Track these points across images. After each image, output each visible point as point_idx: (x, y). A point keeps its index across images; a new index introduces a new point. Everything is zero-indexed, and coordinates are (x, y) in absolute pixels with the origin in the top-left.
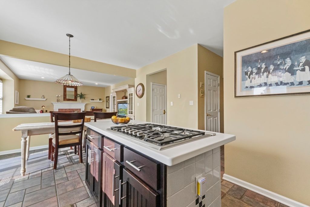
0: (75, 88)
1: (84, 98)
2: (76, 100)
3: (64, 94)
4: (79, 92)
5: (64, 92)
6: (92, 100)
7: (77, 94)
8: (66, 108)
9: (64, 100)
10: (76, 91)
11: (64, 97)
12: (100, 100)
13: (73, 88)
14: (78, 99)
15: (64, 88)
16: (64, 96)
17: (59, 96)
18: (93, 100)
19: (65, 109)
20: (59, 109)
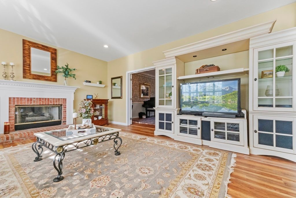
0: (52, 53)
1: (74, 77)
2: (53, 77)
3: (24, 61)
4: (61, 64)
5: (24, 57)
6: (87, 81)
7: (56, 66)
8: (29, 97)
9: (24, 77)
10: (54, 59)
11: (24, 70)
12: (101, 83)
13: (48, 51)
14: (60, 76)
15: (24, 47)
16: (24, 66)
17: (11, 64)
18: (90, 82)
19: (28, 99)
20: (10, 98)
